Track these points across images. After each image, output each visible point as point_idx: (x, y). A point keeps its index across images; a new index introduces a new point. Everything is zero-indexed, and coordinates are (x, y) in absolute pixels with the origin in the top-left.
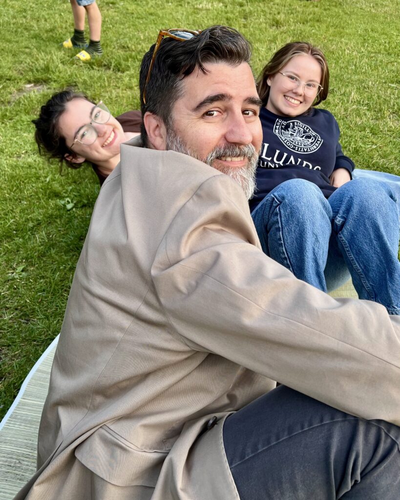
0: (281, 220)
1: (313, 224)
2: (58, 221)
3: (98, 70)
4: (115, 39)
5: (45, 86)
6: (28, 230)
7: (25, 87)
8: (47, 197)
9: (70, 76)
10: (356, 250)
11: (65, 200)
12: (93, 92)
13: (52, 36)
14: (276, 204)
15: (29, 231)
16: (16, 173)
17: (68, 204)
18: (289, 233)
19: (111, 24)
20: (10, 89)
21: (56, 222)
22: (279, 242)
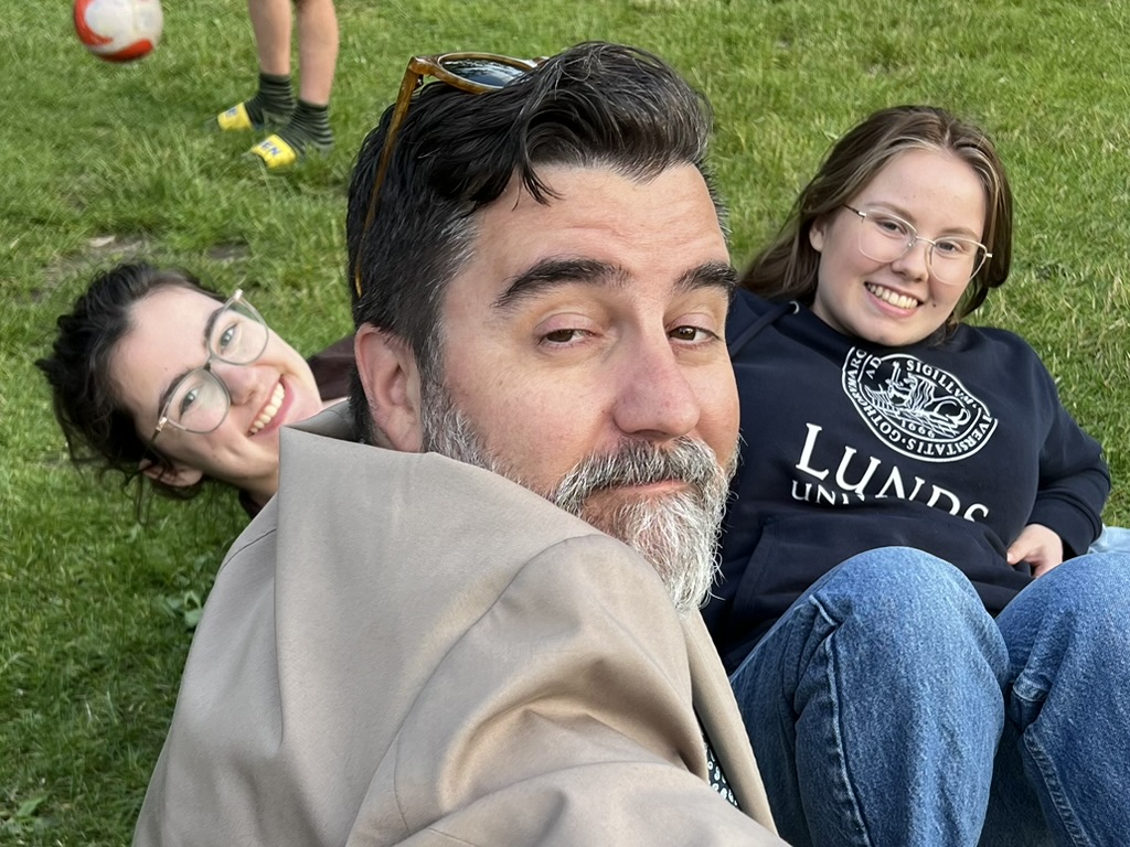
0: (839, 678)
1: (943, 696)
2: (156, 660)
3: (315, 198)
4: (372, 100)
5: (147, 244)
6: (61, 687)
7: (88, 246)
8: (129, 586)
9: (227, 214)
10: (1080, 786)
11: (182, 598)
12: (294, 264)
13: (181, 90)
14: (826, 628)
15: (65, 689)
16: (39, 508)
17: (189, 610)
18: (861, 721)
19: (365, 54)
20: (43, 251)
21: (150, 665)
22: (830, 751)
